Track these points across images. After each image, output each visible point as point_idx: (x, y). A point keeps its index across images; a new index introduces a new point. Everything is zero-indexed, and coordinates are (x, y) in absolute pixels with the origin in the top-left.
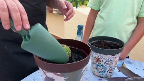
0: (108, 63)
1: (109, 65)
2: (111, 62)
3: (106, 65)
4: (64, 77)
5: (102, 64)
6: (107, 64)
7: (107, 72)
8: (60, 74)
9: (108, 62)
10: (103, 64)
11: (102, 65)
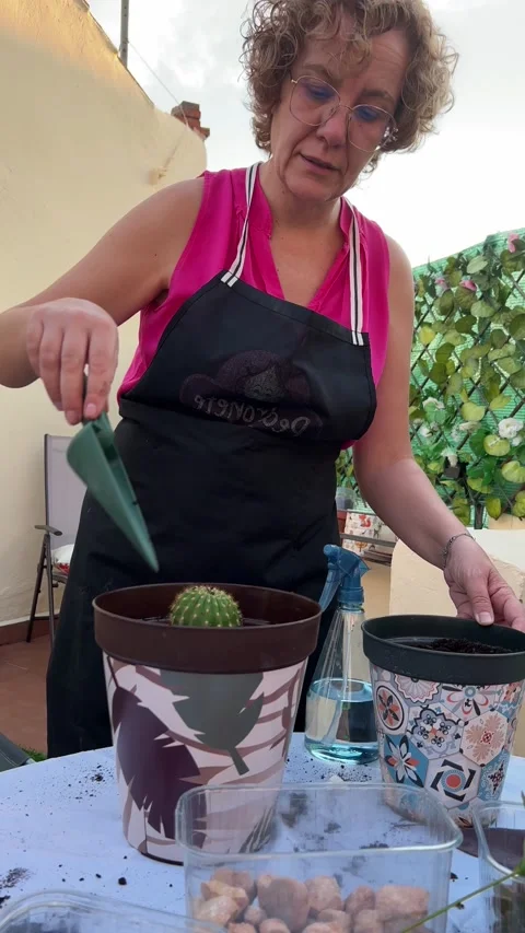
0: (428, 728)
1: (438, 741)
2: (444, 728)
3: (420, 738)
4: (175, 693)
5: (401, 731)
6: (424, 732)
7: (434, 786)
8: (157, 671)
9: (430, 722)
10: (408, 734)
11: (405, 740)
